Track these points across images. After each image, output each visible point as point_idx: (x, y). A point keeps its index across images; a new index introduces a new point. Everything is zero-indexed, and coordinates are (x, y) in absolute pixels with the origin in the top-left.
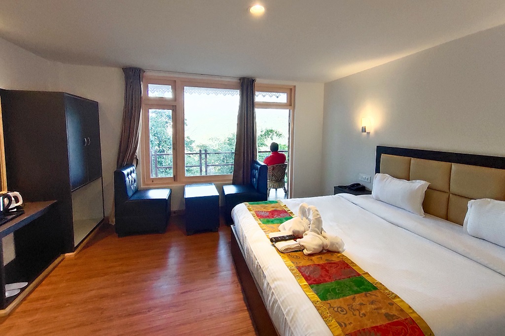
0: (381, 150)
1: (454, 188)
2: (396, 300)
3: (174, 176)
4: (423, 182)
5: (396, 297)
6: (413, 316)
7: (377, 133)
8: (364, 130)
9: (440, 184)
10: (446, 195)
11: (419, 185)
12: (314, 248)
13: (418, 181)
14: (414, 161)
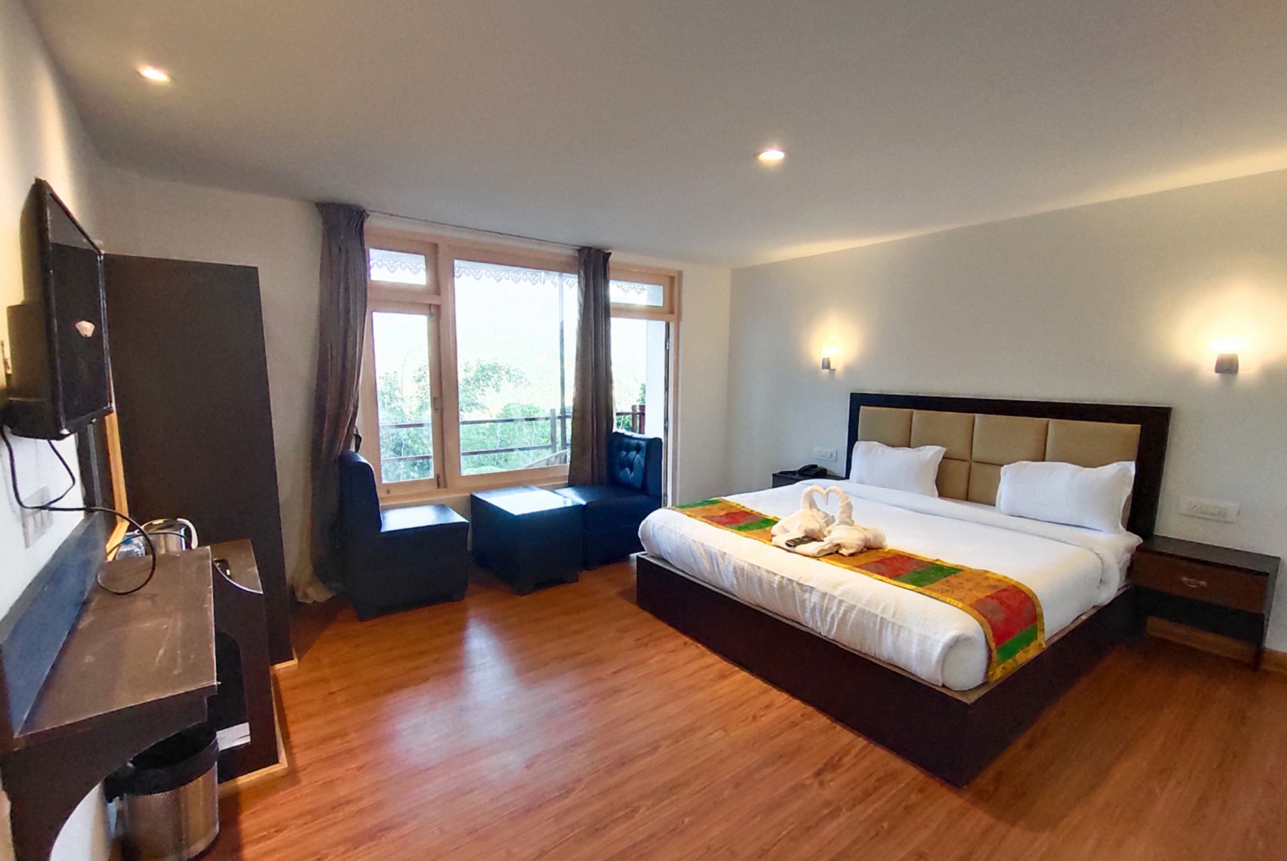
0: (859, 401)
1: (978, 453)
2: (988, 575)
3: (438, 477)
4: (938, 448)
5: (986, 572)
6: (1012, 583)
7: (849, 370)
8: (827, 365)
9: (960, 449)
10: (965, 466)
11: (932, 453)
12: (858, 545)
13: (928, 447)
14: (917, 414)
